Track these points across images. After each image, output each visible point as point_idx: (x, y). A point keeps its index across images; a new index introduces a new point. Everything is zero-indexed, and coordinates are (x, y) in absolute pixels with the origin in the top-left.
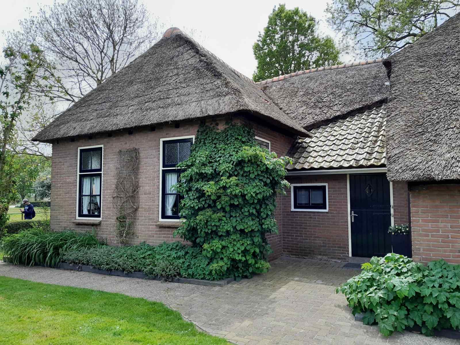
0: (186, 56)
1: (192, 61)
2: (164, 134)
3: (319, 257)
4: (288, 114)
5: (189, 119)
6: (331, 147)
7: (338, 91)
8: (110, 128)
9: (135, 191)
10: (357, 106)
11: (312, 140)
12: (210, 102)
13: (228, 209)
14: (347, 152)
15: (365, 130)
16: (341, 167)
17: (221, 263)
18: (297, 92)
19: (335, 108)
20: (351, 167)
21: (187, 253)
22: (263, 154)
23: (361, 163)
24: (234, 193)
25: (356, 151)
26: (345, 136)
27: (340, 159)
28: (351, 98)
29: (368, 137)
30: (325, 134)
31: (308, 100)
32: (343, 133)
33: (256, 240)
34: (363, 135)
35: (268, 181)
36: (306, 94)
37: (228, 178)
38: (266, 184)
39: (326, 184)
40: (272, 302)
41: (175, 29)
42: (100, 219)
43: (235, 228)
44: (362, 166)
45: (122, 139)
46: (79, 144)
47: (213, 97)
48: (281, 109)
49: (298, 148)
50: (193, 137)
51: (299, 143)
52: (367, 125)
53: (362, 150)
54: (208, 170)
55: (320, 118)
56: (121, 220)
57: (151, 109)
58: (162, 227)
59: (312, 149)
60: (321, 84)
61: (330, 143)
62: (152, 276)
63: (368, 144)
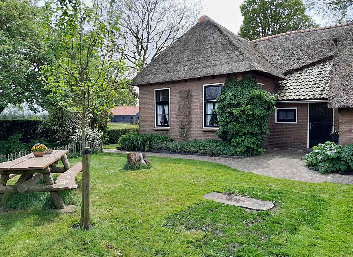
0: (216, 36)
1: (219, 39)
2: (206, 82)
3: (290, 148)
4: (272, 64)
5: (222, 74)
6: (299, 87)
7: (305, 49)
8: (175, 79)
9: (189, 113)
10: (316, 60)
11: (288, 81)
12: (234, 65)
13: (245, 122)
14: (309, 89)
15: (321, 76)
16: (305, 99)
17: (241, 148)
18: (277, 49)
19: (302, 61)
20: (311, 99)
21: (221, 144)
22: (265, 93)
23: (317, 96)
24: (249, 114)
25: (314, 89)
26: (308, 80)
27: (304, 94)
28: (313, 54)
29: (322, 80)
30: (296, 78)
31: (285, 55)
32: (307, 77)
33: (259, 137)
34: (319, 79)
35: (267, 107)
36: (283, 50)
37: (246, 106)
38: (265, 109)
39: (296, 108)
40: (270, 164)
41: (206, 17)
42: (169, 127)
43: (248, 131)
44: (317, 98)
45: (181, 84)
46: (155, 87)
47: (235, 62)
48: (267, 60)
49: (279, 87)
50: (223, 84)
51: (280, 83)
52: (322, 72)
53: (318, 89)
54: (235, 102)
55: (292, 68)
56: (182, 128)
57: (198, 68)
58: (205, 131)
59: (288, 87)
60: (293, 43)
61: (299, 84)
62: (204, 154)
63: (322, 85)
